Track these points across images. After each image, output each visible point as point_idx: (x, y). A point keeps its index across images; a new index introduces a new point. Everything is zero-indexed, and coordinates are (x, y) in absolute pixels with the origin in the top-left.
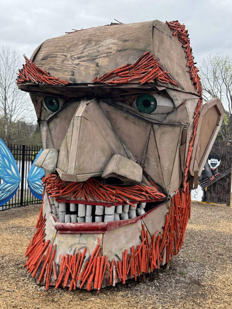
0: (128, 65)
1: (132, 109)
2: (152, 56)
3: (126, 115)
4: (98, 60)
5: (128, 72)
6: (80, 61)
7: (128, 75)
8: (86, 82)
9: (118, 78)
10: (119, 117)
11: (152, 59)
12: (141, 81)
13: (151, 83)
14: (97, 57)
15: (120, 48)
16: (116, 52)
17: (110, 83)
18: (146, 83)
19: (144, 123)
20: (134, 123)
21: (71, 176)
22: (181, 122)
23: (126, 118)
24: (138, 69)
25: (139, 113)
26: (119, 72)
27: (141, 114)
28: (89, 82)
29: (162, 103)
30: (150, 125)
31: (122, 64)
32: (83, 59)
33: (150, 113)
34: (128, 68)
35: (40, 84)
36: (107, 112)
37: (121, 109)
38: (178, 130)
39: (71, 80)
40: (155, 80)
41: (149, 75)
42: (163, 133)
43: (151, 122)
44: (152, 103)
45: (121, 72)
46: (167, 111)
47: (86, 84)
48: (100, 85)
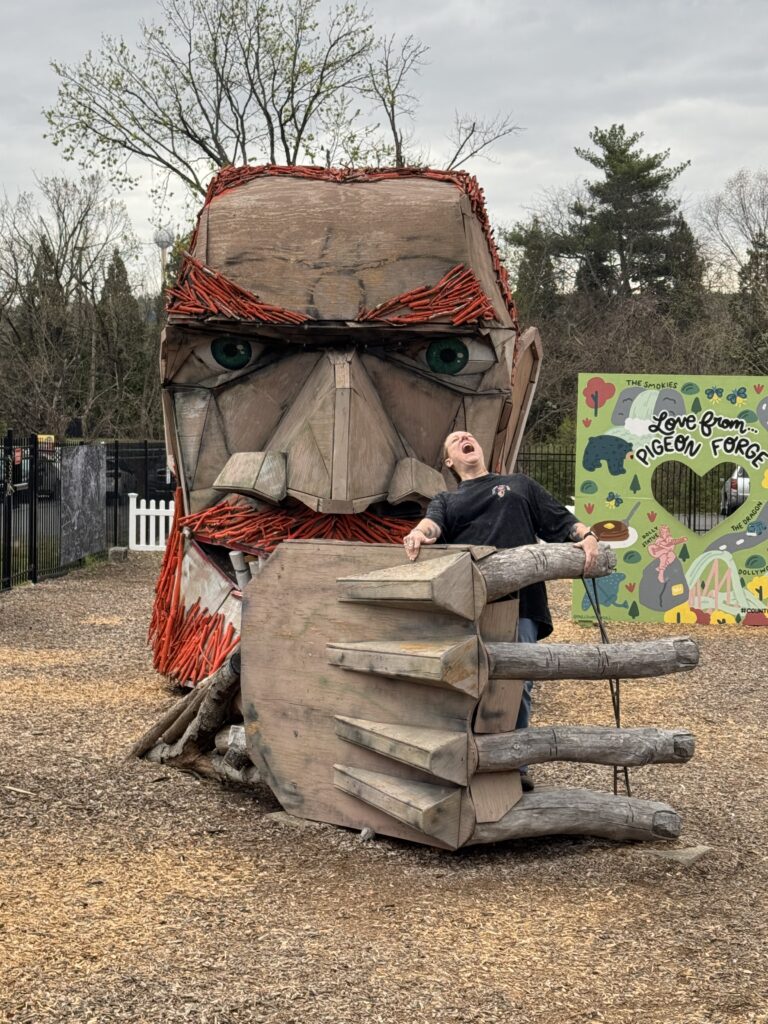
0: (428, 288)
1: (420, 367)
2: (470, 275)
3: (413, 379)
4: (361, 272)
5: (427, 301)
6: (323, 274)
7: (428, 307)
8: (343, 319)
9: (407, 312)
10: (399, 384)
11: (472, 280)
12: (454, 320)
13: (473, 324)
14: (358, 268)
15: (404, 254)
16: (398, 260)
17: (395, 322)
18: (464, 323)
19: (448, 395)
20: (428, 394)
21: (341, 503)
22: (500, 387)
23: (413, 385)
24: (446, 297)
25: (433, 374)
26: (410, 301)
27: (438, 375)
28: (350, 318)
29: (478, 355)
30: (460, 399)
31: (414, 284)
32: (328, 270)
33: (452, 374)
34: (425, 293)
35: (243, 320)
36: (375, 373)
37: (402, 367)
38: (498, 403)
39: (308, 312)
40: (480, 318)
41: (469, 310)
42: (477, 412)
43: (461, 393)
44: (460, 355)
45: (415, 300)
46: (481, 368)
47: (343, 322)
48: (374, 326)
